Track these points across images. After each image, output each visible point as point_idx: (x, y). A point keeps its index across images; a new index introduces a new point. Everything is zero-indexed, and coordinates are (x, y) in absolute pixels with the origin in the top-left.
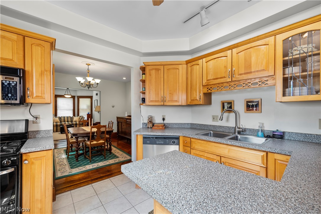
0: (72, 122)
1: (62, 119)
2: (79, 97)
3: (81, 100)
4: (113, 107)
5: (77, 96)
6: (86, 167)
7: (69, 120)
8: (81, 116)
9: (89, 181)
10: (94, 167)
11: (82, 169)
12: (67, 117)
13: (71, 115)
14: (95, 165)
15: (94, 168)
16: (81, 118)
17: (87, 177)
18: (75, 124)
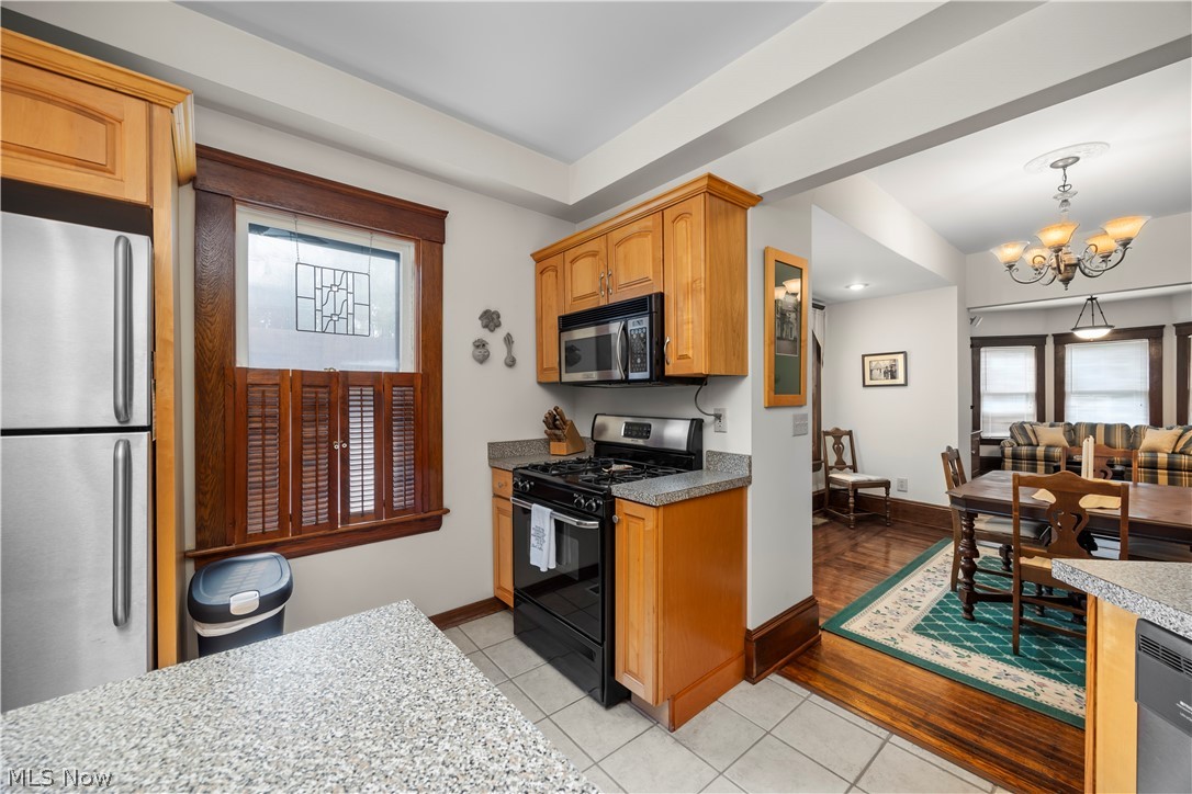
1: (1083, 433)
2: (1186, 330)
5: (1177, 326)
6: (966, 660)
9: (910, 715)
10: (1007, 684)
11: (947, 655)
12: (1109, 428)
14: (1018, 679)
15: (996, 688)
16: (1190, 435)
17: (919, 699)
18: (1147, 465)
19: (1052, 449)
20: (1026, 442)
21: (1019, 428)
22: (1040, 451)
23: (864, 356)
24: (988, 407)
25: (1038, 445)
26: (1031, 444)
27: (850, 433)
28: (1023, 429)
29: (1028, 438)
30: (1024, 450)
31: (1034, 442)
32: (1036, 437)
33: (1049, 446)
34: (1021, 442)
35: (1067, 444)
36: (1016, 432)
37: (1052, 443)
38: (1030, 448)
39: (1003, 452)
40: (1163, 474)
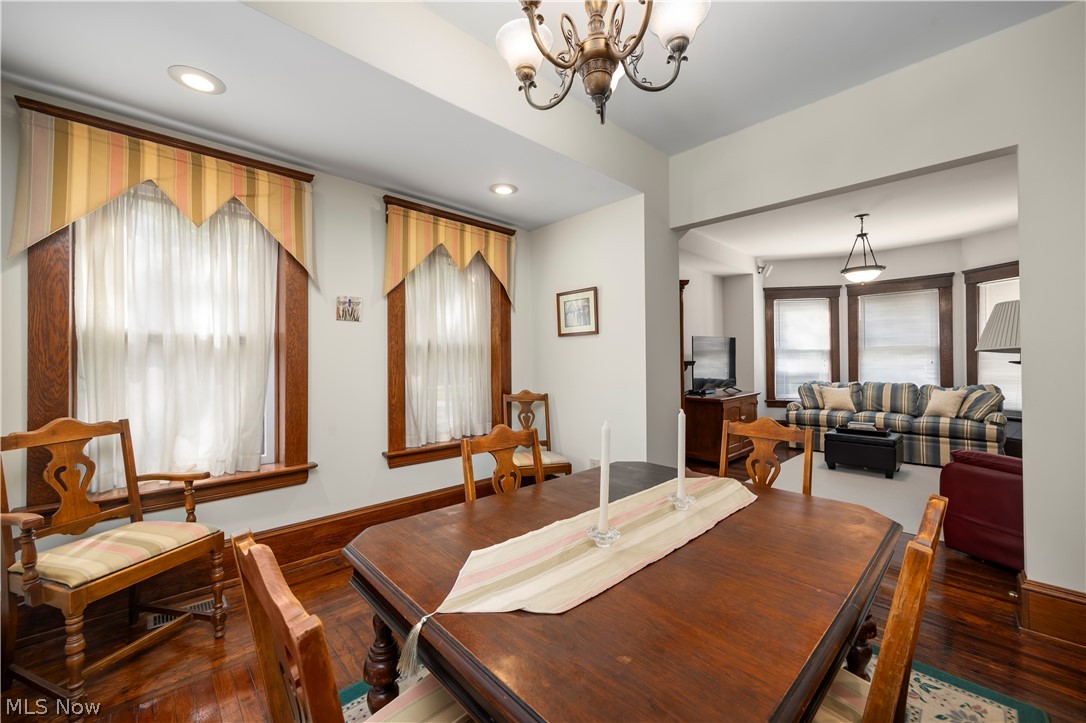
0: (916, 414)
1: (870, 394)
2: (975, 278)
5: (966, 273)
7: (904, 404)
12: (895, 388)
13: (932, 380)
16: (976, 396)
18: (929, 432)
19: (835, 413)
20: (812, 405)
21: (808, 390)
22: (824, 414)
23: (559, 295)
24: (783, 366)
25: (823, 409)
26: (817, 407)
27: (544, 398)
28: (811, 390)
29: (815, 399)
30: (808, 413)
31: (821, 405)
32: (822, 398)
33: (834, 409)
34: (807, 404)
35: (853, 407)
36: (803, 392)
37: (837, 406)
38: (813, 411)
39: (787, 416)
40: (945, 443)
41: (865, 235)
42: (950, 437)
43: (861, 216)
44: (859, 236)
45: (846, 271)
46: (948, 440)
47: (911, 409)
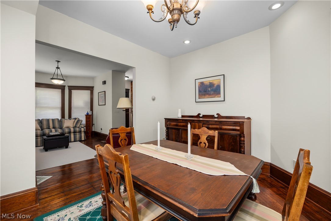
0: (61, 128)
1: (45, 123)
2: (71, 88)
3: (74, 92)
4: (154, 100)
5: (69, 86)
7: (57, 125)
8: (75, 119)
12: (53, 120)
13: (59, 117)
16: (76, 120)
18: (68, 132)
35: (40, 128)
40: (72, 135)
41: (59, 68)
42: (73, 133)
43: (58, 62)
44: (57, 68)
45: (52, 79)
46: (73, 134)
47: (59, 127)
